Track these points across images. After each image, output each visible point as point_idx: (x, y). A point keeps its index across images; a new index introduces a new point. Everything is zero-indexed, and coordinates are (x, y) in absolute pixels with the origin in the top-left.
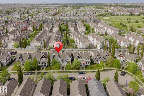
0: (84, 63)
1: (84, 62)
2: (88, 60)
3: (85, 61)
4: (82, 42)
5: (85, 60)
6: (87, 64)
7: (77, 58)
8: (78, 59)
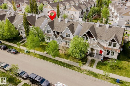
0: (101, 52)
1: (100, 49)
2: (112, 47)
3: (104, 48)
4: (120, 14)
5: (106, 45)
6: (108, 54)
7: (85, 35)
8: (87, 38)
